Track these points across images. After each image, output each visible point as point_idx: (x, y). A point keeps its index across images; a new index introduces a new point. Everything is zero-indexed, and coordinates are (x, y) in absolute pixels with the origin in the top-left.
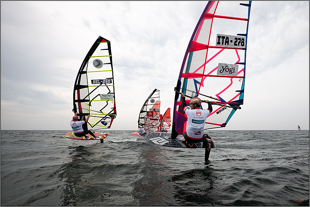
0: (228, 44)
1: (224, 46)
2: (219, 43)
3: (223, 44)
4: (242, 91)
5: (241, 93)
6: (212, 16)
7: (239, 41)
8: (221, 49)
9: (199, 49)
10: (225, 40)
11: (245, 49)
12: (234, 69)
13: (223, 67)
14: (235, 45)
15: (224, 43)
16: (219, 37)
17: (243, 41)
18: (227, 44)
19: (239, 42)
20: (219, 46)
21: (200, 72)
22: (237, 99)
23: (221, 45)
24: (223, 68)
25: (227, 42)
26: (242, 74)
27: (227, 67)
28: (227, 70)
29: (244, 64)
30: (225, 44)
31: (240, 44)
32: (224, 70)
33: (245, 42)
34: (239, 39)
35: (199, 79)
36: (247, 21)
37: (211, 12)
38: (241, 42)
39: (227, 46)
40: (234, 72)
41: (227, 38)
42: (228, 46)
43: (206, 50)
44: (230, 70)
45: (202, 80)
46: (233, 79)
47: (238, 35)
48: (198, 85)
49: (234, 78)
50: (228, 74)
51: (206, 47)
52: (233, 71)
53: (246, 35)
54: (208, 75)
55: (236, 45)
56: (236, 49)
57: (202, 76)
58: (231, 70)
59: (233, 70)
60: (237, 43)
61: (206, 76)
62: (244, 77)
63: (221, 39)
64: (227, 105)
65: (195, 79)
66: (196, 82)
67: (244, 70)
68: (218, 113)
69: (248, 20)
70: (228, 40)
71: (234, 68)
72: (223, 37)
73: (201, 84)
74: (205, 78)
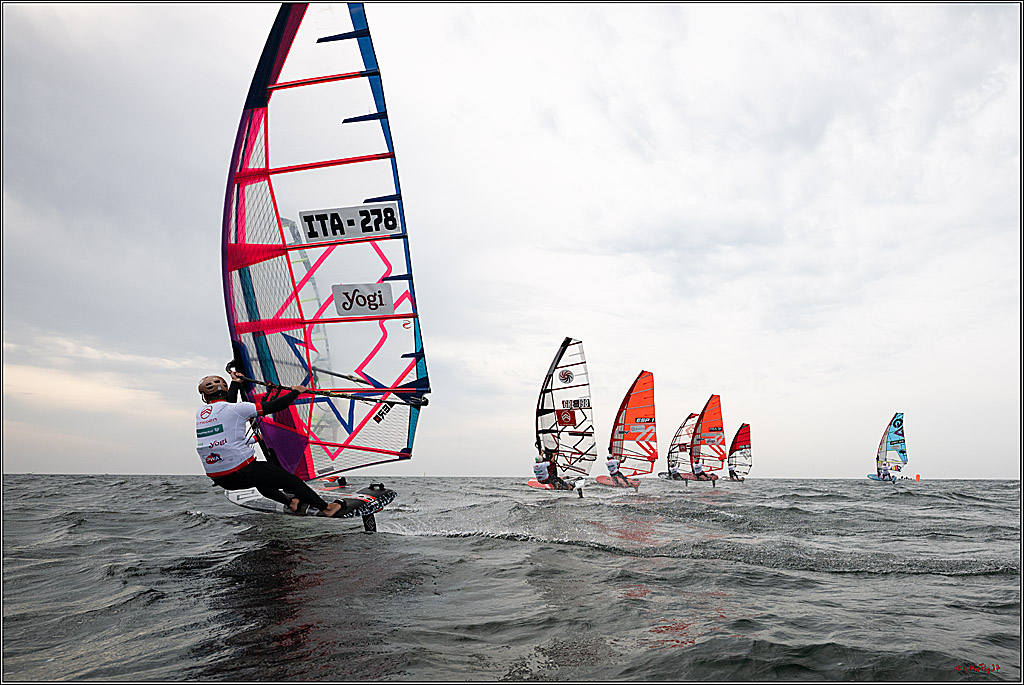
0: (342, 233)
2: (313, 234)
3: (326, 234)
4: (419, 355)
5: (417, 361)
6: (264, 174)
7: (376, 216)
8: (326, 248)
9: (258, 259)
10: (328, 223)
11: (404, 236)
12: (380, 296)
13: (346, 294)
14: (365, 229)
15: (330, 232)
16: (308, 219)
17: (389, 215)
18: (338, 231)
19: (377, 222)
21: (291, 313)
22: (412, 377)
23: (321, 239)
24: (348, 298)
25: (338, 227)
26: (406, 307)
27: (357, 294)
28: (361, 300)
29: (409, 277)
30: (335, 234)
31: (382, 225)
32: (351, 301)
33: (397, 217)
34: (374, 212)
35: (298, 334)
36: (389, 160)
37: (256, 162)
38: (384, 218)
39: (339, 236)
40: (381, 304)
41: (335, 216)
42: (345, 238)
43: (284, 256)
44: (370, 301)
45: (307, 335)
46: (386, 323)
47: (366, 201)
48: (301, 349)
49: (386, 321)
50: (366, 311)
51: (282, 250)
52: (378, 301)
53: (398, 197)
54: (315, 321)
55: (370, 229)
56: (372, 240)
57: (300, 323)
58: (372, 298)
59: (378, 298)
60: (371, 224)
61: (312, 322)
62: (415, 316)
63: (317, 225)
64: (392, 397)
65: (287, 333)
66: (292, 341)
67: (411, 295)
68: (378, 420)
69: (391, 155)
70: (339, 221)
71: (380, 292)
72: (322, 218)
73: (308, 344)
74: (311, 329)
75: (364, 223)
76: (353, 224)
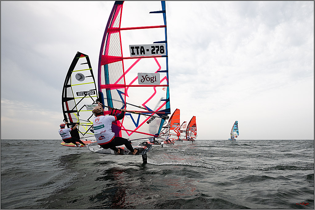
0: (144, 54)
1: (140, 55)
2: (133, 54)
3: (138, 54)
4: (168, 100)
5: (167, 102)
6: (118, 30)
7: (157, 48)
8: (137, 59)
9: (112, 61)
10: (139, 50)
11: (167, 56)
12: (155, 78)
13: (143, 76)
14: (153, 53)
15: (140, 53)
16: (132, 48)
17: (162, 48)
18: (143, 53)
19: (157, 51)
20: (133, 56)
21: (121, 82)
22: (164, 108)
23: (136, 55)
24: (143, 78)
25: (143, 51)
26: (165, 82)
27: (147, 76)
28: (148, 79)
29: (167, 71)
30: (141, 54)
31: (159, 52)
32: (144, 79)
33: (165, 49)
34: (156, 47)
35: (122, 90)
36: (164, 28)
37: (116, 25)
38: (160, 49)
39: (143, 55)
40: (156, 81)
41: (142, 47)
43: (122, 61)
44: (151, 79)
45: (126, 91)
46: (157, 88)
47: (154, 43)
48: (123, 96)
49: (157, 87)
50: (149, 83)
51: (121, 59)
52: (154, 80)
53: (166, 42)
54: (130, 86)
55: (154, 53)
56: (154, 57)
57: (124, 86)
58: (152, 79)
59: (154, 79)
60: (155, 51)
61: (129, 86)
62: (168, 86)
63: (135, 50)
64: (155, 115)
65: (118, 89)
66: (120, 93)
67: (167, 78)
69: (165, 26)
70: (143, 49)
71: (155, 76)
72: (137, 48)
73: (126, 94)
74: (127, 89)
75: (152, 50)
76: (149, 51)
